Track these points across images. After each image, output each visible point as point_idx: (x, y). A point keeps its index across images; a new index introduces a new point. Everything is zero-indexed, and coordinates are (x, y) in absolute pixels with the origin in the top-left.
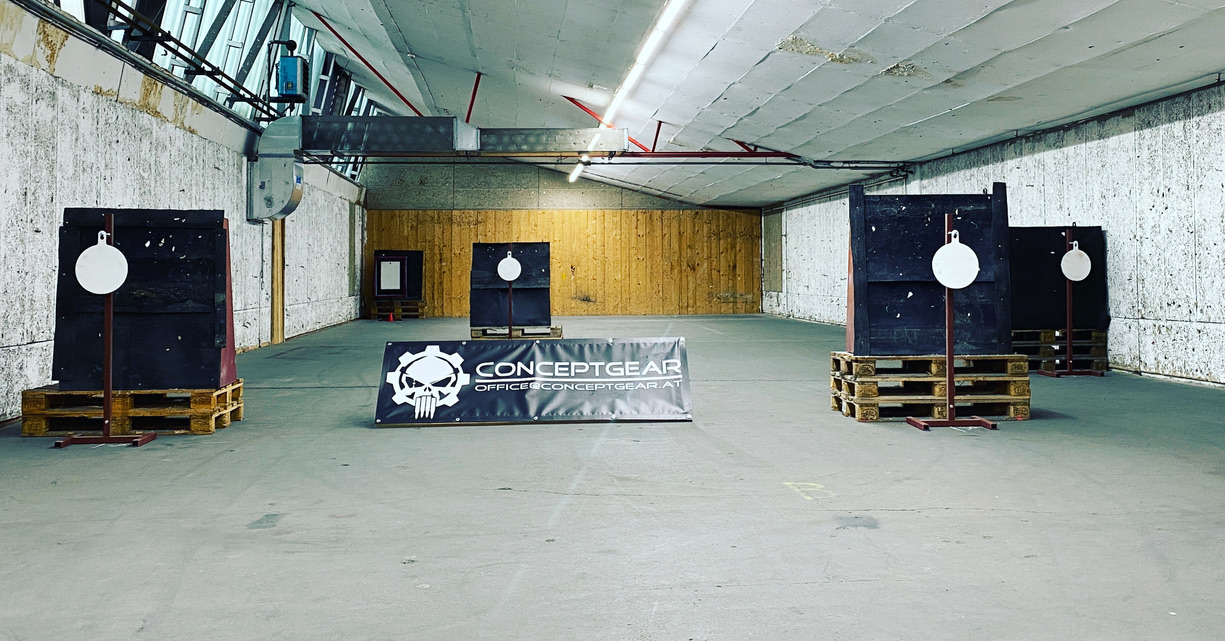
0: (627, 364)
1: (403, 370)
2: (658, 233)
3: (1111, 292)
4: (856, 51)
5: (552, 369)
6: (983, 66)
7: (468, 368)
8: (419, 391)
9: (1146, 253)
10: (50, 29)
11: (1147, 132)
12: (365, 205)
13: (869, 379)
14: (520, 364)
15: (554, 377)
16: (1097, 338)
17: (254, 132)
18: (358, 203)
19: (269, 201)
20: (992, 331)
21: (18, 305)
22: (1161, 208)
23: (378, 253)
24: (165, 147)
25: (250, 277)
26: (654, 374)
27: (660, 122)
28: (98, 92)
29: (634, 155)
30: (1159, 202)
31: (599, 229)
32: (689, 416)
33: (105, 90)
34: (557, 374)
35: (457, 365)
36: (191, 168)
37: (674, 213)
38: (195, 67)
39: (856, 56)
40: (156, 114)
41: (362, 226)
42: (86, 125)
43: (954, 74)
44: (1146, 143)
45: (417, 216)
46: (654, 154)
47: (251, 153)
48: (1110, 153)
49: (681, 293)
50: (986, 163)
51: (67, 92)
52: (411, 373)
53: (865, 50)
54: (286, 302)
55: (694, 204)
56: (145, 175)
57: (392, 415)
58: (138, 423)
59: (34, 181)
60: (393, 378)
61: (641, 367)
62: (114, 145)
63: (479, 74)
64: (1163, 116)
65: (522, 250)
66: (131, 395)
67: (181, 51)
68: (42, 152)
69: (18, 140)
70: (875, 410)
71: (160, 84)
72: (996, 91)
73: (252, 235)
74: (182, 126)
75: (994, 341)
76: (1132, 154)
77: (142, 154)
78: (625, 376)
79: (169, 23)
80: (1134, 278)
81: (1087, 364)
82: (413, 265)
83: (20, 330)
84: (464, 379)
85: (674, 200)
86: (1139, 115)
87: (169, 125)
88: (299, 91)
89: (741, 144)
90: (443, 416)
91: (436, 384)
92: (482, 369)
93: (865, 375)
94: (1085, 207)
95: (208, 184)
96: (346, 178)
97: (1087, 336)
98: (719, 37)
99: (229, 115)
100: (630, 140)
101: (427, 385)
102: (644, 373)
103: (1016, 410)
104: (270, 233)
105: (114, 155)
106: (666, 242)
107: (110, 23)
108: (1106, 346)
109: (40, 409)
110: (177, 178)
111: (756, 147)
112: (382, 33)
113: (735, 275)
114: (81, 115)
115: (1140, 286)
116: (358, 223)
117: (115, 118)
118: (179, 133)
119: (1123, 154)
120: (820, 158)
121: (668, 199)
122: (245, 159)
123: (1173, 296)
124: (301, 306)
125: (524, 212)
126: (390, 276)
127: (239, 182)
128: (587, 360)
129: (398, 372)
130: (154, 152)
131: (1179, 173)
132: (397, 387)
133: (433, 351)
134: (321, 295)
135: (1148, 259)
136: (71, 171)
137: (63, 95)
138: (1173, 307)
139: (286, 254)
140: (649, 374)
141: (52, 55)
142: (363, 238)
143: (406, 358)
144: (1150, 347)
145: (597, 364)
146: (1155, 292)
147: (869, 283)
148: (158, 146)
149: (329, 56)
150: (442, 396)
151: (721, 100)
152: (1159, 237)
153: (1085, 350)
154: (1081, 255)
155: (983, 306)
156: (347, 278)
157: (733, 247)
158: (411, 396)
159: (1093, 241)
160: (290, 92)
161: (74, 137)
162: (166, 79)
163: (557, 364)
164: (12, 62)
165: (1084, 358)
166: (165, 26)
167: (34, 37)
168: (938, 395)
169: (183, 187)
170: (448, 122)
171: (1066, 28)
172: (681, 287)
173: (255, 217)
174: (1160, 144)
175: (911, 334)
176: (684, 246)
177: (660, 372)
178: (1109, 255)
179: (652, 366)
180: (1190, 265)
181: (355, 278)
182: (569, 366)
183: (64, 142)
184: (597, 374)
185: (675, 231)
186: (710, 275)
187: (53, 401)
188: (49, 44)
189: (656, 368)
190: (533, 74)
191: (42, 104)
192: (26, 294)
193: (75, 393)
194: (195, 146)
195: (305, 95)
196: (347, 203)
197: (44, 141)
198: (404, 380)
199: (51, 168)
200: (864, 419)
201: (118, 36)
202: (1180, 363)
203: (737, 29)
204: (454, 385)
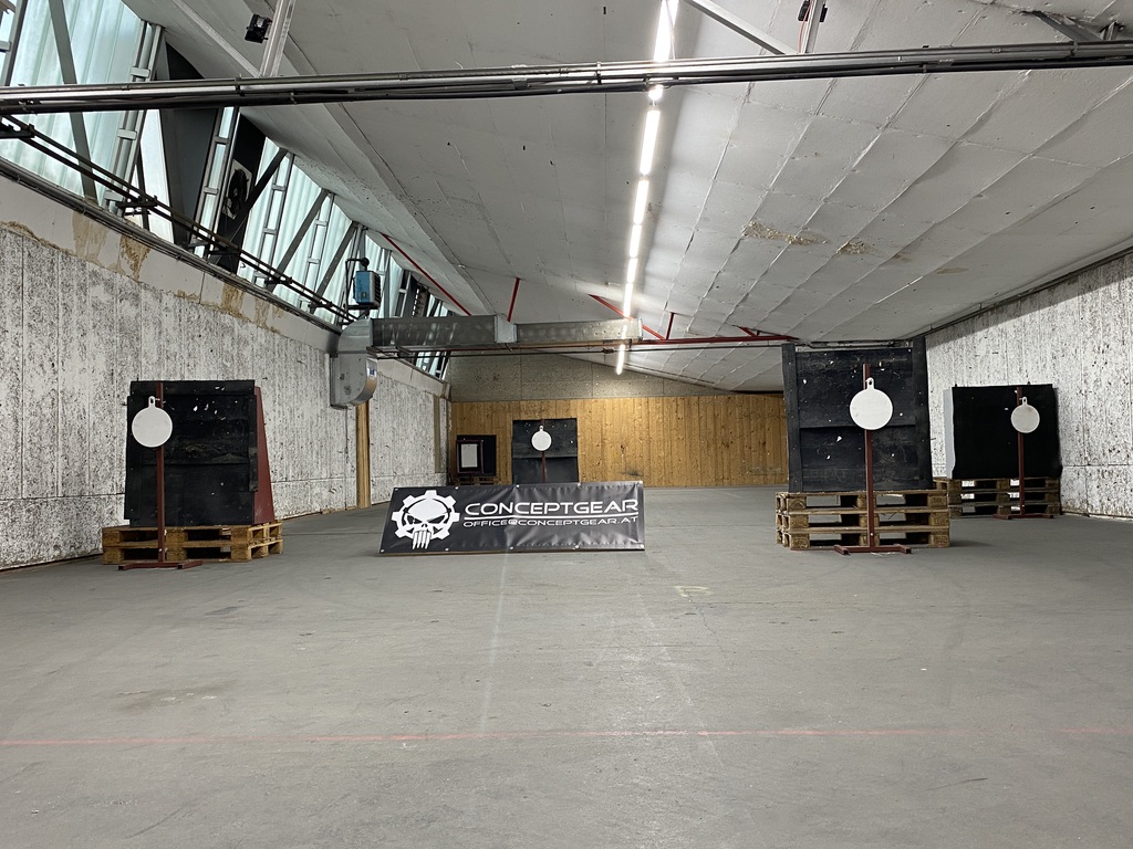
0: (592, 503)
1: (406, 510)
2: (695, 416)
3: (1062, 443)
4: (809, 233)
5: (528, 508)
6: (921, 238)
7: (459, 508)
8: (417, 527)
9: (1090, 405)
10: (132, 243)
11: (1088, 296)
12: (450, 399)
13: (800, 513)
14: (502, 505)
15: (530, 515)
16: (1050, 485)
17: (335, 333)
18: (443, 397)
19: (348, 390)
20: (914, 469)
21: (107, 463)
22: (1102, 364)
23: (459, 437)
24: (246, 342)
25: (335, 452)
26: (615, 511)
27: (673, 314)
28: (181, 296)
29: (649, 342)
30: (1100, 358)
31: (644, 414)
32: (642, 546)
33: (188, 294)
34: (532, 512)
35: (450, 506)
36: (273, 360)
37: (708, 399)
38: (275, 278)
39: (810, 237)
40: (239, 315)
41: (447, 415)
42: (169, 321)
43: (900, 249)
44: (1088, 305)
45: (492, 407)
46: (668, 341)
47: (333, 352)
48: (1059, 317)
49: (717, 467)
50: (960, 336)
51: (149, 294)
52: (411, 512)
53: (818, 231)
54: (372, 474)
55: (724, 390)
56: (228, 364)
57: (396, 547)
58: (191, 553)
59: (121, 363)
60: (397, 516)
61: (605, 506)
62: (196, 339)
63: (518, 280)
64: (1102, 280)
65: (552, 426)
66: (185, 531)
67: (261, 266)
68: (126, 342)
69: (104, 332)
70: (805, 540)
71: (240, 292)
72: (941, 263)
73: (337, 417)
74: (265, 327)
75: (916, 478)
76: (1076, 317)
77: (225, 347)
78: (590, 514)
79: (250, 244)
80: (1081, 429)
81: (1042, 509)
82: (487, 446)
83: (110, 483)
84: (455, 517)
85: (709, 387)
86: (1082, 280)
87: (250, 325)
88: (372, 300)
89: (746, 330)
90: (436, 547)
91: (430, 522)
92: (470, 509)
93: (797, 510)
94: (1040, 369)
95: (291, 374)
96: (432, 377)
97: (1041, 483)
98: (693, 228)
99: (309, 319)
100: (644, 328)
101: (425, 522)
102: (606, 511)
103: (936, 538)
104: (354, 417)
105: (197, 348)
106: (702, 423)
107: (193, 241)
108: (1059, 493)
109: (116, 542)
110: (260, 368)
111: (759, 332)
112: (431, 247)
113: (765, 451)
114: (164, 313)
115: (1086, 436)
116: (443, 413)
117: (196, 317)
118: (261, 332)
119: (1070, 318)
120: (815, 339)
121: (705, 386)
122: (327, 356)
123: (1113, 443)
124: (387, 478)
125: (580, 401)
126: (470, 456)
127: (322, 374)
128: (559, 499)
129: (401, 512)
130: (236, 346)
131: (1115, 329)
132: (399, 524)
133: (432, 494)
134: (406, 471)
135: (1092, 410)
136: (155, 358)
137: (146, 296)
138: (1114, 453)
139: (371, 435)
140: (611, 512)
141: (136, 265)
142: (448, 426)
143: (408, 501)
144: (1095, 490)
145: (567, 504)
146: (1098, 439)
147: (801, 429)
148: (241, 342)
149: (405, 272)
150: (436, 531)
151: (715, 288)
152: (1101, 390)
153: (1041, 496)
154: (1030, 409)
155: (905, 447)
156: (432, 459)
157: (763, 426)
158: (411, 531)
159: (1044, 398)
160: (365, 301)
161: (157, 331)
162: (245, 287)
163: (533, 504)
164: (97, 268)
165: (1038, 503)
166: (246, 247)
167: (118, 250)
168: (863, 526)
169: (266, 375)
170: (491, 319)
171: (980, 196)
172: (716, 461)
173: (337, 403)
174: (1099, 305)
175: (840, 474)
176: (719, 427)
177: (619, 510)
178: (1060, 410)
179: (614, 505)
180: (1126, 414)
181: (441, 459)
182: (543, 506)
183: (148, 335)
184: (566, 512)
185: (710, 413)
186: (742, 451)
187: (126, 535)
188: (131, 255)
189: (617, 507)
190: (559, 276)
191: (126, 304)
192: (114, 454)
193: (142, 529)
194: (277, 342)
195: (377, 303)
196: (431, 397)
197: (130, 333)
198: (406, 519)
199: (136, 355)
200: (796, 548)
201: (200, 251)
202: (1121, 504)
203: (704, 219)
204: (446, 522)
